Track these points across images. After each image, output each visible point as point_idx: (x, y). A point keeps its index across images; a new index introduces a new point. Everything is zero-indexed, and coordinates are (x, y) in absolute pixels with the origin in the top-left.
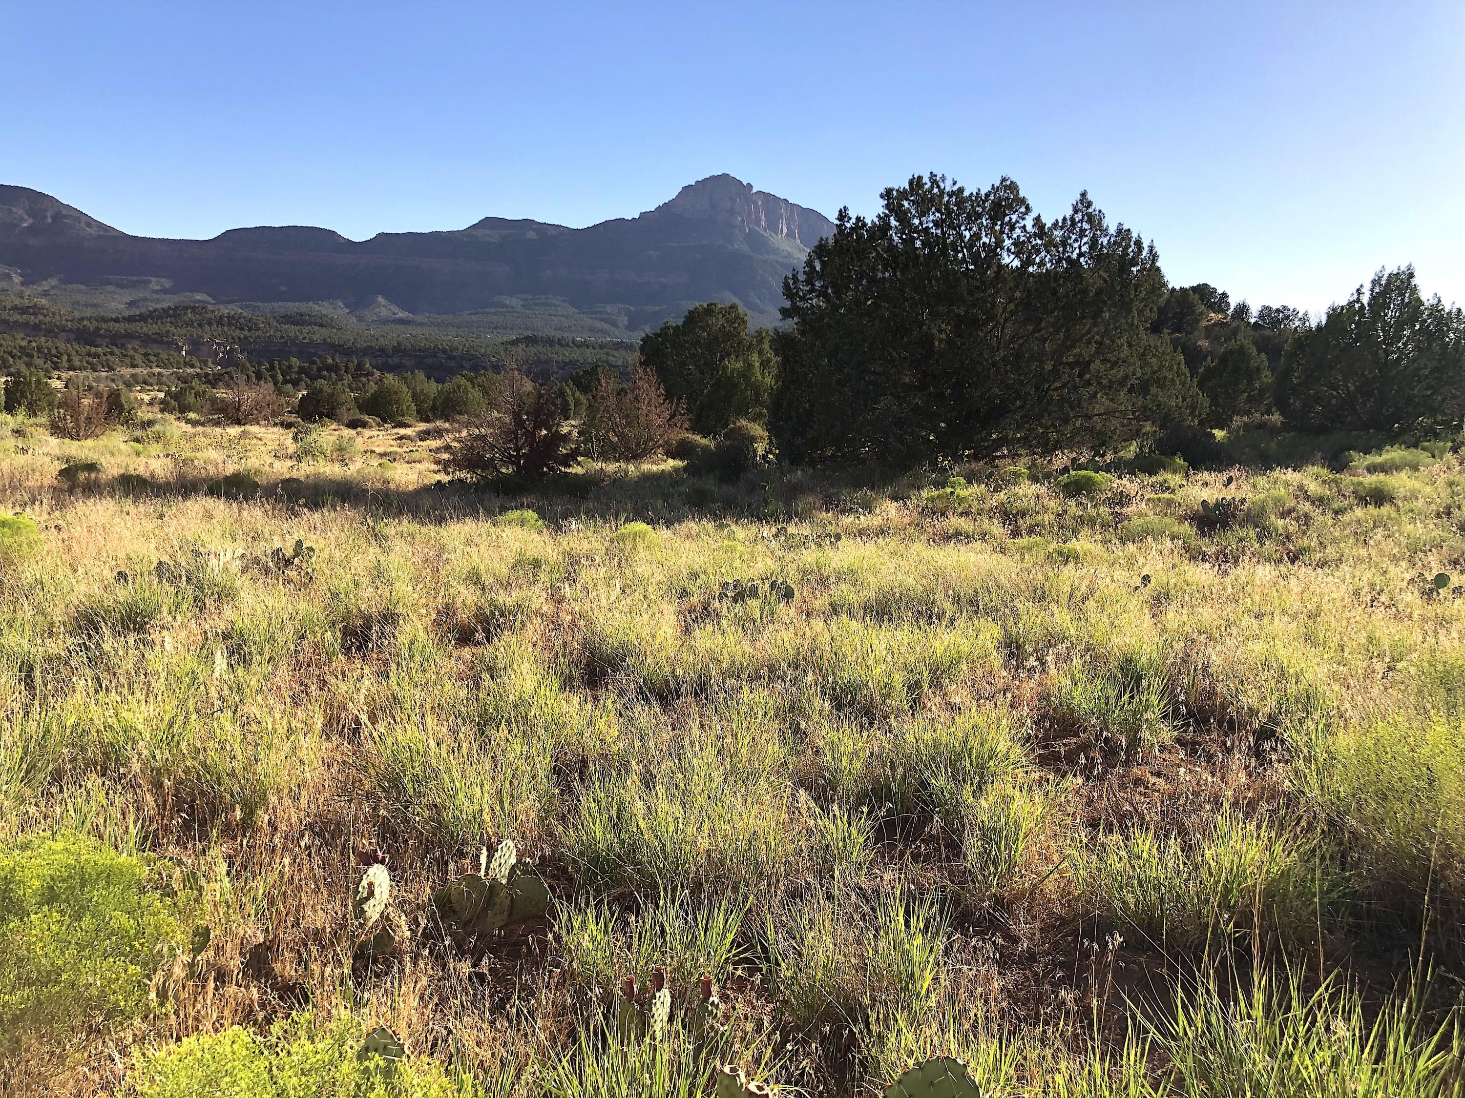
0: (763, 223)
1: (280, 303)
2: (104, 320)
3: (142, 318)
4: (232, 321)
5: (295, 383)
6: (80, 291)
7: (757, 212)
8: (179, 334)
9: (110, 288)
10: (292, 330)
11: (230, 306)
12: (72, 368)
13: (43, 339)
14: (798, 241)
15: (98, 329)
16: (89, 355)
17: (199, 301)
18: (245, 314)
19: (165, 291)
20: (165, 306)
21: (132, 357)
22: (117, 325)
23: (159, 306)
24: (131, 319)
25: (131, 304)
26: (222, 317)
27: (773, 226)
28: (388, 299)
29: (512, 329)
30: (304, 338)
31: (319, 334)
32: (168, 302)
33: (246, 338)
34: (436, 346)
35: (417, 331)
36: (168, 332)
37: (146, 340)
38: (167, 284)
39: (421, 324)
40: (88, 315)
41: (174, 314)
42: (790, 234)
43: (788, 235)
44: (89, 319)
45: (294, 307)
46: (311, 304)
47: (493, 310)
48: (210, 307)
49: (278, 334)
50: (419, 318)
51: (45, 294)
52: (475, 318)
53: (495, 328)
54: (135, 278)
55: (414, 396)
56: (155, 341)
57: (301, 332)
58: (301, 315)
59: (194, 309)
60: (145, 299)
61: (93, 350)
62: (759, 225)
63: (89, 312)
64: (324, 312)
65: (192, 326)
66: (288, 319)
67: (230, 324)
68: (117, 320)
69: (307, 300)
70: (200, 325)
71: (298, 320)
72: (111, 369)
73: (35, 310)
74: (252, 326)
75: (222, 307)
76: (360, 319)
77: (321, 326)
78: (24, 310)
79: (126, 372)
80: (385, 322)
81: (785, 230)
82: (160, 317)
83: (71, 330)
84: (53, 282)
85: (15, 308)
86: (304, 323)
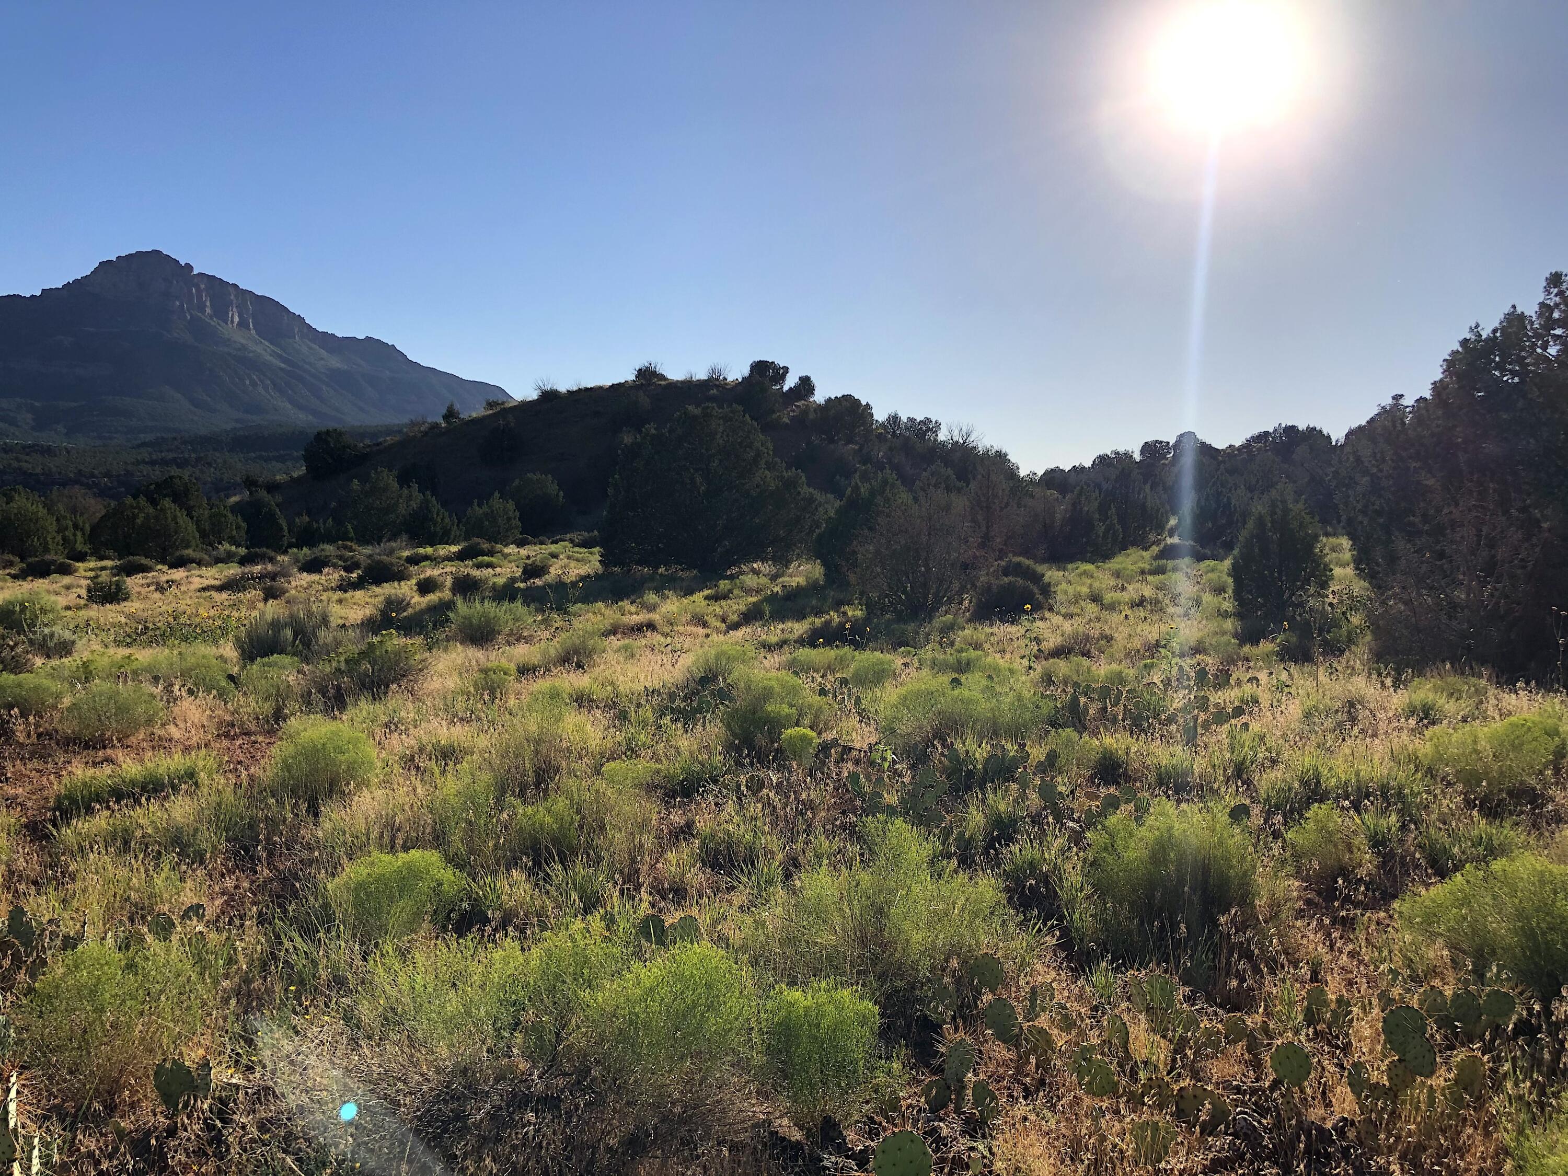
0: (208, 310)
7: (200, 297)
14: (253, 332)
27: (221, 313)
42: (243, 324)
43: (239, 324)
62: (203, 312)
81: (236, 319)
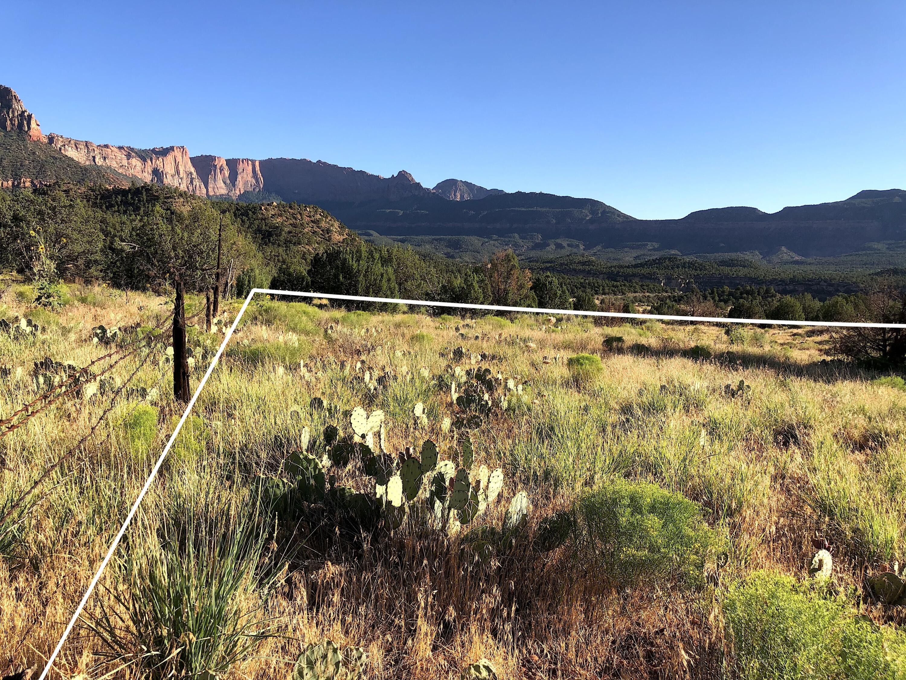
1: (720, 254)
2: (622, 267)
3: (642, 265)
4: (691, 265)
5: (726, 302)
6: (611, 252)
8: (660, 273)
9: (626, 249)
10: (726, 270)
11: (690, 257)
12: (604, 294)
13: (591, 278)
15: (619, 272)
16: (613, 286)
17: (673, 254)
18: (698, 261)
19: (655, 250)
20: (654, 258)
21: (635, 287)
22: (628, 270)
23: (651, 258)
24: (636, 266)
25: (636, 258)
26: (684, 263)
28: (788, 248)
29: (877, 264)
30: (733, 275)
31: (743, 272)
32: (656, 255)
33: (698, 275)
34: (820, 277)
35: (808, 268)
36: (654, 273)
37: (643, 277)
38: (656, 245)
39: (810, 264)
40: (615, 264)
41: (658, 262)
44: (615, 267)
45: (727, 256)
46: (739, 253)
47: (864, 252)
48: (679, 258)
49: (717, 272)
50: (809, 260)
51: (594, 254)
52: (850, 258)
53: (865, 264)
54: (639, 243)
55: (804, 308)
56: (648, 278)
57: (731, 270)
58: (732, 260)
59: (670, 259)
60: (644, 255)
61: (615, 283)
63: (615, 263)
64: (747, 258)
65: (668, 269)
66: (723, 263)
67: (689, 267)
68: (628, 267)
69: (736, 251)
70: (672, 268)
71: (731, 263)
72: (623, 294)
73: (589, 263)
74: (702, 267)
75: (685, 257)
76: (769, 262)
77: (744, 267)
78: (584, 263)
79: (631, 295)
80: (786, 263)
82: (651, 265)
83: (605, 273)
84: (599, 248)
85: (579, 263)
86: (734, 265)
